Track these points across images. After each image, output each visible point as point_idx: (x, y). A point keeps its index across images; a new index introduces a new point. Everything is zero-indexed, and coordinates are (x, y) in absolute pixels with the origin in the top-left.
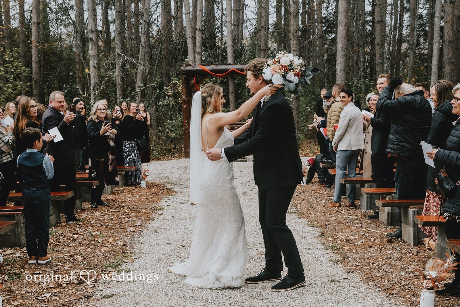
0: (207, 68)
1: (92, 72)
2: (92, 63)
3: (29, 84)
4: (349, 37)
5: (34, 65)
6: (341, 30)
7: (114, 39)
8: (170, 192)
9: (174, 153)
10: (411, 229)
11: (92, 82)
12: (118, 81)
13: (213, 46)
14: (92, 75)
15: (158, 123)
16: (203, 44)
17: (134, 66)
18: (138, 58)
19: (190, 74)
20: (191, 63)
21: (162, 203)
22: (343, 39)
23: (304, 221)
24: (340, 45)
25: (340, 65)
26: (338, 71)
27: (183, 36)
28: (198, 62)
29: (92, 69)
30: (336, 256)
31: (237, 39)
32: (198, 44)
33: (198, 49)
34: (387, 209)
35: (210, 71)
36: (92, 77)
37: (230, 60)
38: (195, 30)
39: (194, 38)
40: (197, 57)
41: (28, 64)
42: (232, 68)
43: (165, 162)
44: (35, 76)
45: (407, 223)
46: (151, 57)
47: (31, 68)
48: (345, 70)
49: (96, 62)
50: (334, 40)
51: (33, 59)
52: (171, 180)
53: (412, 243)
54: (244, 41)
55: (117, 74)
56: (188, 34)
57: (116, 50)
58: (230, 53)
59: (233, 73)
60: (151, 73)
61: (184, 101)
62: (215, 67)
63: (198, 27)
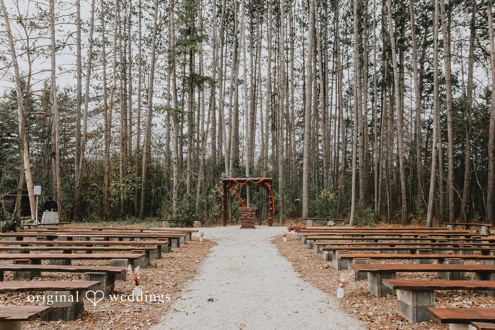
0: (235, 179)
1: (175, 180)
2: (175, 175)
3: (140, 184)
4: (309, 163)
5: (143, 175)
6: (305, 161)
7: (186, 161)
8: (215, 244)
10: (337, 262)
11: (174, 185)
12: (188, 184)
13: (238, 167)
14: (174, 181)
15: (208, 207)
16: (234, 165)
17: (197, 177)
18: (198, 173)
19: (226, 182)
20: (227, 176)
21: (211, 249)
22: (306, 164)
23: (285, 259)
24: (305, 168)
25: (305, 179)
26: (304, 182)
27: (223, 160)
28: (230, 176)
29: (175, 178)
30: (299, 275)
31: (251, 164)
32: (230, 166)
33: (230, 169)
34: (326, 252)
35: (236, 181)
36: (174, 182)
37: (247, 175)
38: (229, 159)
39: (229, 163)
40: (230, 173)
41: (140, 175)
42: (249, 179)
43: (212, 228)
44: (143, 180)
45: (335, 259)
46: (205, 172)
47: (142, 177)
49: (177, 174)
50: (302, 165)
51: (143, 172)
52: (215, 238)
53: (337, 269)
54: (254, 164)
55: (187, 182)
56: (226, 161)
57: (188, 168)
58: (247, 171)
59: (249, 182)
60: (205, 180)
61: (223, 196)
62: (240, 179)
63: (231, 157)
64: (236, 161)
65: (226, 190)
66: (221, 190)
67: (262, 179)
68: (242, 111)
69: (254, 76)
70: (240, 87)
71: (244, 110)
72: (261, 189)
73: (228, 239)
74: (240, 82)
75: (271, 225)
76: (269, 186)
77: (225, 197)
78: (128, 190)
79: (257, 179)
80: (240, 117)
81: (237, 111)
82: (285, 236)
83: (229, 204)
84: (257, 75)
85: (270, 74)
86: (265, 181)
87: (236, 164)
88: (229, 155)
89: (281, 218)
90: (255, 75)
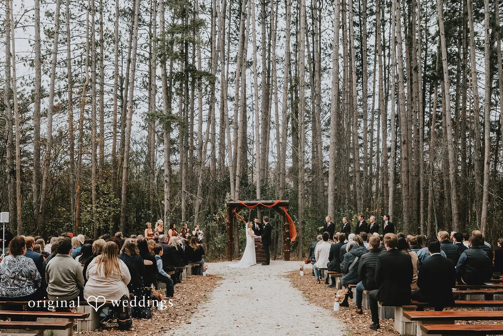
0: (243, 202)
1: (166, 203)
2: (166, 197)
5: (123, 196)
8: (221, 278)
9: (219, 259)
11: (166, 210)
12: (184, 209)
13: (246, 185)
16: (241, 183)
19: (232, 206)
20: (232, 198)
22: (332, 184)
26: (329, 205)
28: (237, 197)
29: (166, 201)
31: (264, 180)
32: (237, 185)
33: (237, 189)
35: (245, 204)
36: (165, 206)
37: (258, 196)
38: (235, 175)
39: (235, 180)
40: (237, 194)
41: (118, 195)
42: (259, 202)
44: (122, 203)
47: (121, 198)
48: (334, 204)
49: (169, 196)
51: (123, 192)
52: (220, 273)
54: (269, 180)
55: (183, 206)
56: (231, 179)
57: (183, 189)
58: (258, 191)
59: (260, 206)
60: (204, 203)
61: (228, 223)
62: (248, 202)
63: (238, 173)
64: (244, 177)
65: (232, 216)
66: (226, 216)
67: (276, 202)
68: (250, 106)
69: (267, 56)
70: (248, 71)
71: (253, 104)
72: (276, 214)
73: (236, 274)
74: (249, 64)
75: (287, 258)
76: (285, 210)
77: (230, 224)
78: (105, 216)
79: (270, 201)
80: (249, 114)
81: (245, 105)
82: (301, 269)
83: (235, 233)
84: (271, 55)
85: (289, 54)
86: (280, 204)
87: (243, 181)
88: (235, 170)
89: (301, 250)
90: (269, 55)
